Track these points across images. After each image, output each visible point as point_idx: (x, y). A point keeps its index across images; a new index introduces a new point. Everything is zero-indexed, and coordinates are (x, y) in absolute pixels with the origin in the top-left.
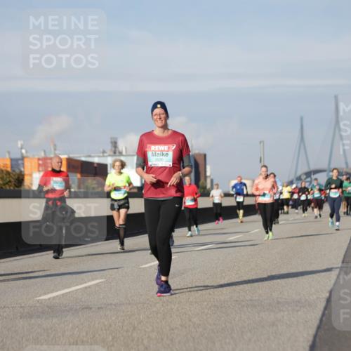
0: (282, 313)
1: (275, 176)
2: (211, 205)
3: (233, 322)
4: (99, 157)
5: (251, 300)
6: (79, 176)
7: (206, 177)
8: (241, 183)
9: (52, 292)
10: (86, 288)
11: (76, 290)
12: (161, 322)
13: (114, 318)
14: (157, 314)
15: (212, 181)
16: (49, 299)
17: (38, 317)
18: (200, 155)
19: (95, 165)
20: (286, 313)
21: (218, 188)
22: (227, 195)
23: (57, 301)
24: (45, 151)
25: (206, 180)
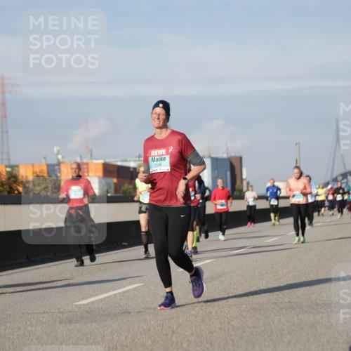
0: (321, 315)
1: (310, 179)
2: (244, 208)
3: (272, 324)
4: (135, 161)
5: (289, 302)
6: (115, 180)
7: (242, 180)
8: (274, 186)
9: (90, 297)
10: (124, 292)
11: (115, 295)
12: (200, 325)
13: (152, 322)
14: (196, 317)
15: (248, 183)
16: (88, 304)
17: (77, 322)
18: (235, 158)
19: (131, 170)
20: (325, 315)
21: (252, 191)
22: (260, 197)
23: (96, 306)
24: (81, 157)
25: (242, 182)
